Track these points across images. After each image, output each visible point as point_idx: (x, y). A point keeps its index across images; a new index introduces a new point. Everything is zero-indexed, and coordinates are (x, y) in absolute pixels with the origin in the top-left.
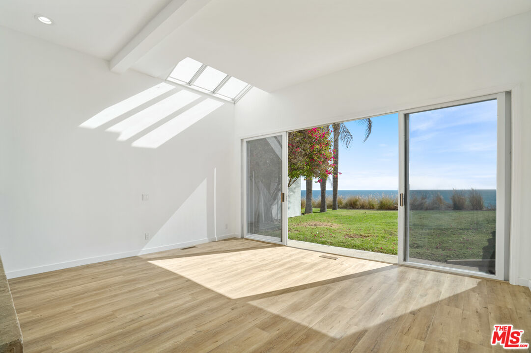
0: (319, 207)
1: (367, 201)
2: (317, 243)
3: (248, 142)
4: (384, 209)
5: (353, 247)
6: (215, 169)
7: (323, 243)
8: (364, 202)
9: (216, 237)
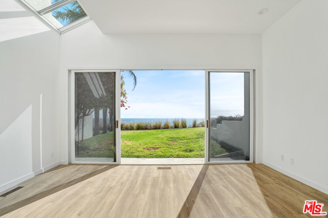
0: (102, 130)
1: (129, 125)
2: (133, 157)
3: (76, 74)
4: (140, 129)
5: (160, 157)
6: (41, 95)
7: (138, 157)
8: (127, 125)
9: (42, 169)
